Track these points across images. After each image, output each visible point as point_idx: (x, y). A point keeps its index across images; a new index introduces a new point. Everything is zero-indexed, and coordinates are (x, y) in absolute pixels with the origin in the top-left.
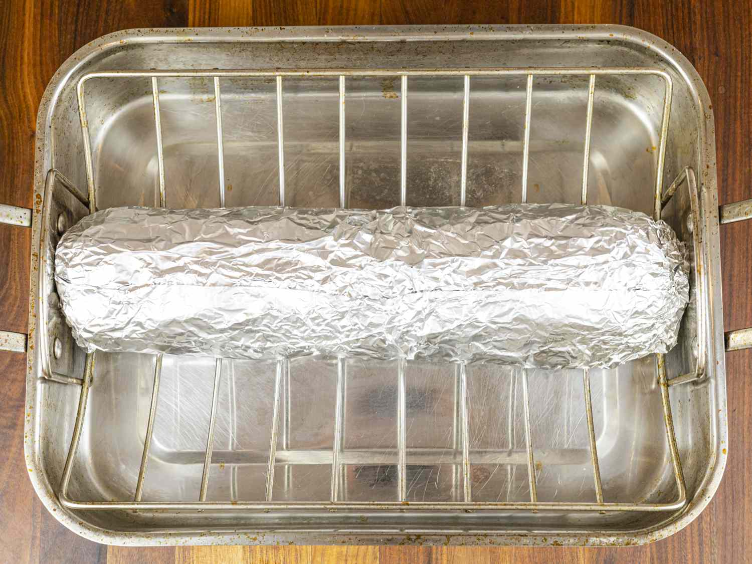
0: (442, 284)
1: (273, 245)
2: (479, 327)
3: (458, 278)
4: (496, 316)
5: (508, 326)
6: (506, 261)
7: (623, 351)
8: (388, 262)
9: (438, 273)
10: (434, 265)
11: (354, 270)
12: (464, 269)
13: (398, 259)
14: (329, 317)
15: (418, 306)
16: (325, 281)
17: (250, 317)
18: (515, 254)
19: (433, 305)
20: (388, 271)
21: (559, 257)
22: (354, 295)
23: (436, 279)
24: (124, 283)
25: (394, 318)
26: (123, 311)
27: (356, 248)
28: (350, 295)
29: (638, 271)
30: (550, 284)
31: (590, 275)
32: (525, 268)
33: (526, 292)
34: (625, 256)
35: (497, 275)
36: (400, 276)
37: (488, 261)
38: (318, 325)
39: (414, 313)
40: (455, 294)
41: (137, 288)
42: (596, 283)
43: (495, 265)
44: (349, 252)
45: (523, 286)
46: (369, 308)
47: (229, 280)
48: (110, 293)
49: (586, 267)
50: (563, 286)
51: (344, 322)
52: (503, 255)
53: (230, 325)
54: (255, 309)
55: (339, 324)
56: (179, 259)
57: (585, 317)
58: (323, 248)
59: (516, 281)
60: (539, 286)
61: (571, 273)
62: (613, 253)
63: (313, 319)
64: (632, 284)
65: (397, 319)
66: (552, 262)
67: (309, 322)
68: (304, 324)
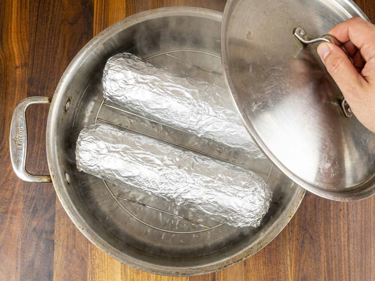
0: (195, 182)
1: (148, 153)
2: (202, 201)
3: (201, 182)
4: (209, 199)
5: (211, 203)
6: (218, 182)
7: (243, 222)
8: (182, 170)
9: (196, 179)
10: (195, 176)
11: (170, 169)
12: (204, 180)
13: (185, 170)
14: (157, 182)
15: (186, 188)
16: (160, 170)
17: (133, 175)
18: (220, 179)
19: (190, 189)
20: (180, 173)
21: (233, 185)
22: (167, 177)
23: (194, 181)
24: (98, 151)
25: (177, 189)
26: (94, 160)
27: (173, 162)
28: (166, 177)
29: (256, 197)
30: (228, 193)
31: (241, 194)
32: (222, 185)
33: (220, 194)
34: (253, 191)
35: (213, 185)
36: (184, 176)
37: (211, 179)
38: (153, 184)
39: (184, 189)
40: (198, 187)
41: (101, 154)
42: (241, 197)
43: (213, 182)
44: (171, 163)
45: (220, 191)
46: (170, 183)
47: (131, 160)
48: (93, 153)
49: (240, 191)
50: (231, 195)
51: (162, 186)
52: (217, 179)
53: (126, 176)
54: (136, 173)
55: (160, 186)
56: (117, 148)
57: (235, 207)
58: (163, 159)
59: (218, 189)
60: (225, 193)
61: (236, 192)
62: (250, 189)
63: (152, 182)
64: (252, 201)
65: (178, 190)
66: (231, 186)
67: (151, 183)
68: (149, 183)
